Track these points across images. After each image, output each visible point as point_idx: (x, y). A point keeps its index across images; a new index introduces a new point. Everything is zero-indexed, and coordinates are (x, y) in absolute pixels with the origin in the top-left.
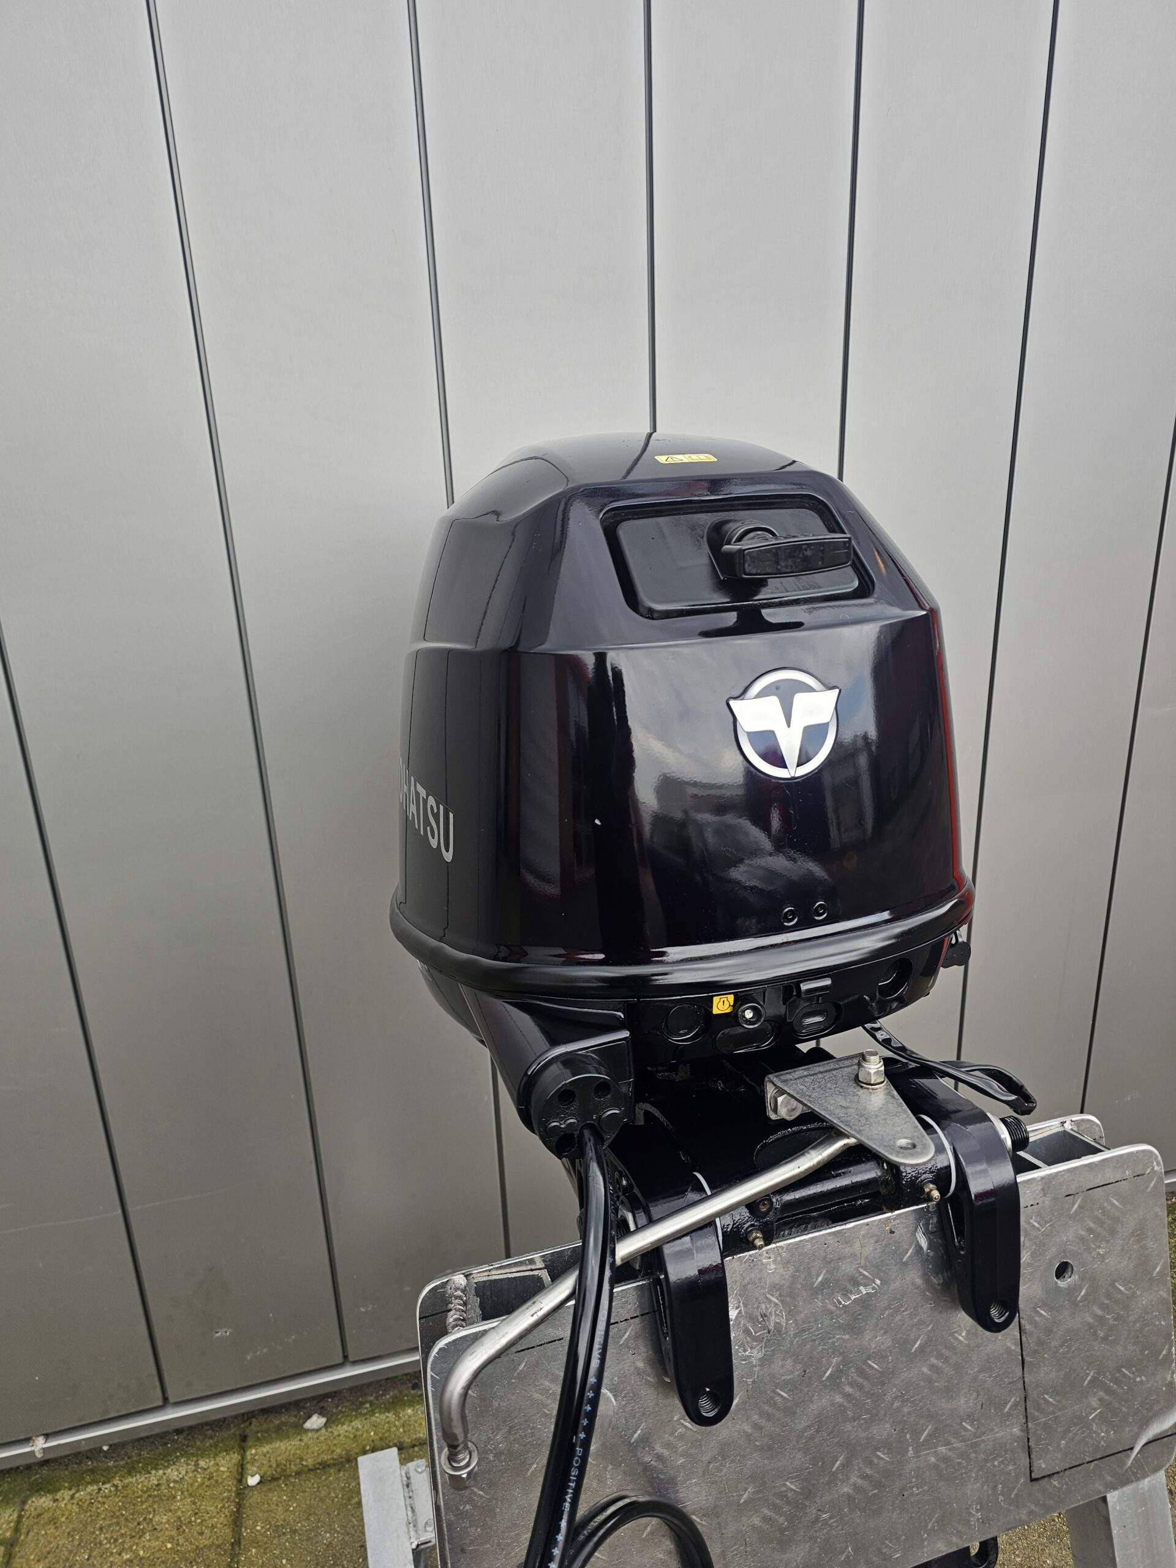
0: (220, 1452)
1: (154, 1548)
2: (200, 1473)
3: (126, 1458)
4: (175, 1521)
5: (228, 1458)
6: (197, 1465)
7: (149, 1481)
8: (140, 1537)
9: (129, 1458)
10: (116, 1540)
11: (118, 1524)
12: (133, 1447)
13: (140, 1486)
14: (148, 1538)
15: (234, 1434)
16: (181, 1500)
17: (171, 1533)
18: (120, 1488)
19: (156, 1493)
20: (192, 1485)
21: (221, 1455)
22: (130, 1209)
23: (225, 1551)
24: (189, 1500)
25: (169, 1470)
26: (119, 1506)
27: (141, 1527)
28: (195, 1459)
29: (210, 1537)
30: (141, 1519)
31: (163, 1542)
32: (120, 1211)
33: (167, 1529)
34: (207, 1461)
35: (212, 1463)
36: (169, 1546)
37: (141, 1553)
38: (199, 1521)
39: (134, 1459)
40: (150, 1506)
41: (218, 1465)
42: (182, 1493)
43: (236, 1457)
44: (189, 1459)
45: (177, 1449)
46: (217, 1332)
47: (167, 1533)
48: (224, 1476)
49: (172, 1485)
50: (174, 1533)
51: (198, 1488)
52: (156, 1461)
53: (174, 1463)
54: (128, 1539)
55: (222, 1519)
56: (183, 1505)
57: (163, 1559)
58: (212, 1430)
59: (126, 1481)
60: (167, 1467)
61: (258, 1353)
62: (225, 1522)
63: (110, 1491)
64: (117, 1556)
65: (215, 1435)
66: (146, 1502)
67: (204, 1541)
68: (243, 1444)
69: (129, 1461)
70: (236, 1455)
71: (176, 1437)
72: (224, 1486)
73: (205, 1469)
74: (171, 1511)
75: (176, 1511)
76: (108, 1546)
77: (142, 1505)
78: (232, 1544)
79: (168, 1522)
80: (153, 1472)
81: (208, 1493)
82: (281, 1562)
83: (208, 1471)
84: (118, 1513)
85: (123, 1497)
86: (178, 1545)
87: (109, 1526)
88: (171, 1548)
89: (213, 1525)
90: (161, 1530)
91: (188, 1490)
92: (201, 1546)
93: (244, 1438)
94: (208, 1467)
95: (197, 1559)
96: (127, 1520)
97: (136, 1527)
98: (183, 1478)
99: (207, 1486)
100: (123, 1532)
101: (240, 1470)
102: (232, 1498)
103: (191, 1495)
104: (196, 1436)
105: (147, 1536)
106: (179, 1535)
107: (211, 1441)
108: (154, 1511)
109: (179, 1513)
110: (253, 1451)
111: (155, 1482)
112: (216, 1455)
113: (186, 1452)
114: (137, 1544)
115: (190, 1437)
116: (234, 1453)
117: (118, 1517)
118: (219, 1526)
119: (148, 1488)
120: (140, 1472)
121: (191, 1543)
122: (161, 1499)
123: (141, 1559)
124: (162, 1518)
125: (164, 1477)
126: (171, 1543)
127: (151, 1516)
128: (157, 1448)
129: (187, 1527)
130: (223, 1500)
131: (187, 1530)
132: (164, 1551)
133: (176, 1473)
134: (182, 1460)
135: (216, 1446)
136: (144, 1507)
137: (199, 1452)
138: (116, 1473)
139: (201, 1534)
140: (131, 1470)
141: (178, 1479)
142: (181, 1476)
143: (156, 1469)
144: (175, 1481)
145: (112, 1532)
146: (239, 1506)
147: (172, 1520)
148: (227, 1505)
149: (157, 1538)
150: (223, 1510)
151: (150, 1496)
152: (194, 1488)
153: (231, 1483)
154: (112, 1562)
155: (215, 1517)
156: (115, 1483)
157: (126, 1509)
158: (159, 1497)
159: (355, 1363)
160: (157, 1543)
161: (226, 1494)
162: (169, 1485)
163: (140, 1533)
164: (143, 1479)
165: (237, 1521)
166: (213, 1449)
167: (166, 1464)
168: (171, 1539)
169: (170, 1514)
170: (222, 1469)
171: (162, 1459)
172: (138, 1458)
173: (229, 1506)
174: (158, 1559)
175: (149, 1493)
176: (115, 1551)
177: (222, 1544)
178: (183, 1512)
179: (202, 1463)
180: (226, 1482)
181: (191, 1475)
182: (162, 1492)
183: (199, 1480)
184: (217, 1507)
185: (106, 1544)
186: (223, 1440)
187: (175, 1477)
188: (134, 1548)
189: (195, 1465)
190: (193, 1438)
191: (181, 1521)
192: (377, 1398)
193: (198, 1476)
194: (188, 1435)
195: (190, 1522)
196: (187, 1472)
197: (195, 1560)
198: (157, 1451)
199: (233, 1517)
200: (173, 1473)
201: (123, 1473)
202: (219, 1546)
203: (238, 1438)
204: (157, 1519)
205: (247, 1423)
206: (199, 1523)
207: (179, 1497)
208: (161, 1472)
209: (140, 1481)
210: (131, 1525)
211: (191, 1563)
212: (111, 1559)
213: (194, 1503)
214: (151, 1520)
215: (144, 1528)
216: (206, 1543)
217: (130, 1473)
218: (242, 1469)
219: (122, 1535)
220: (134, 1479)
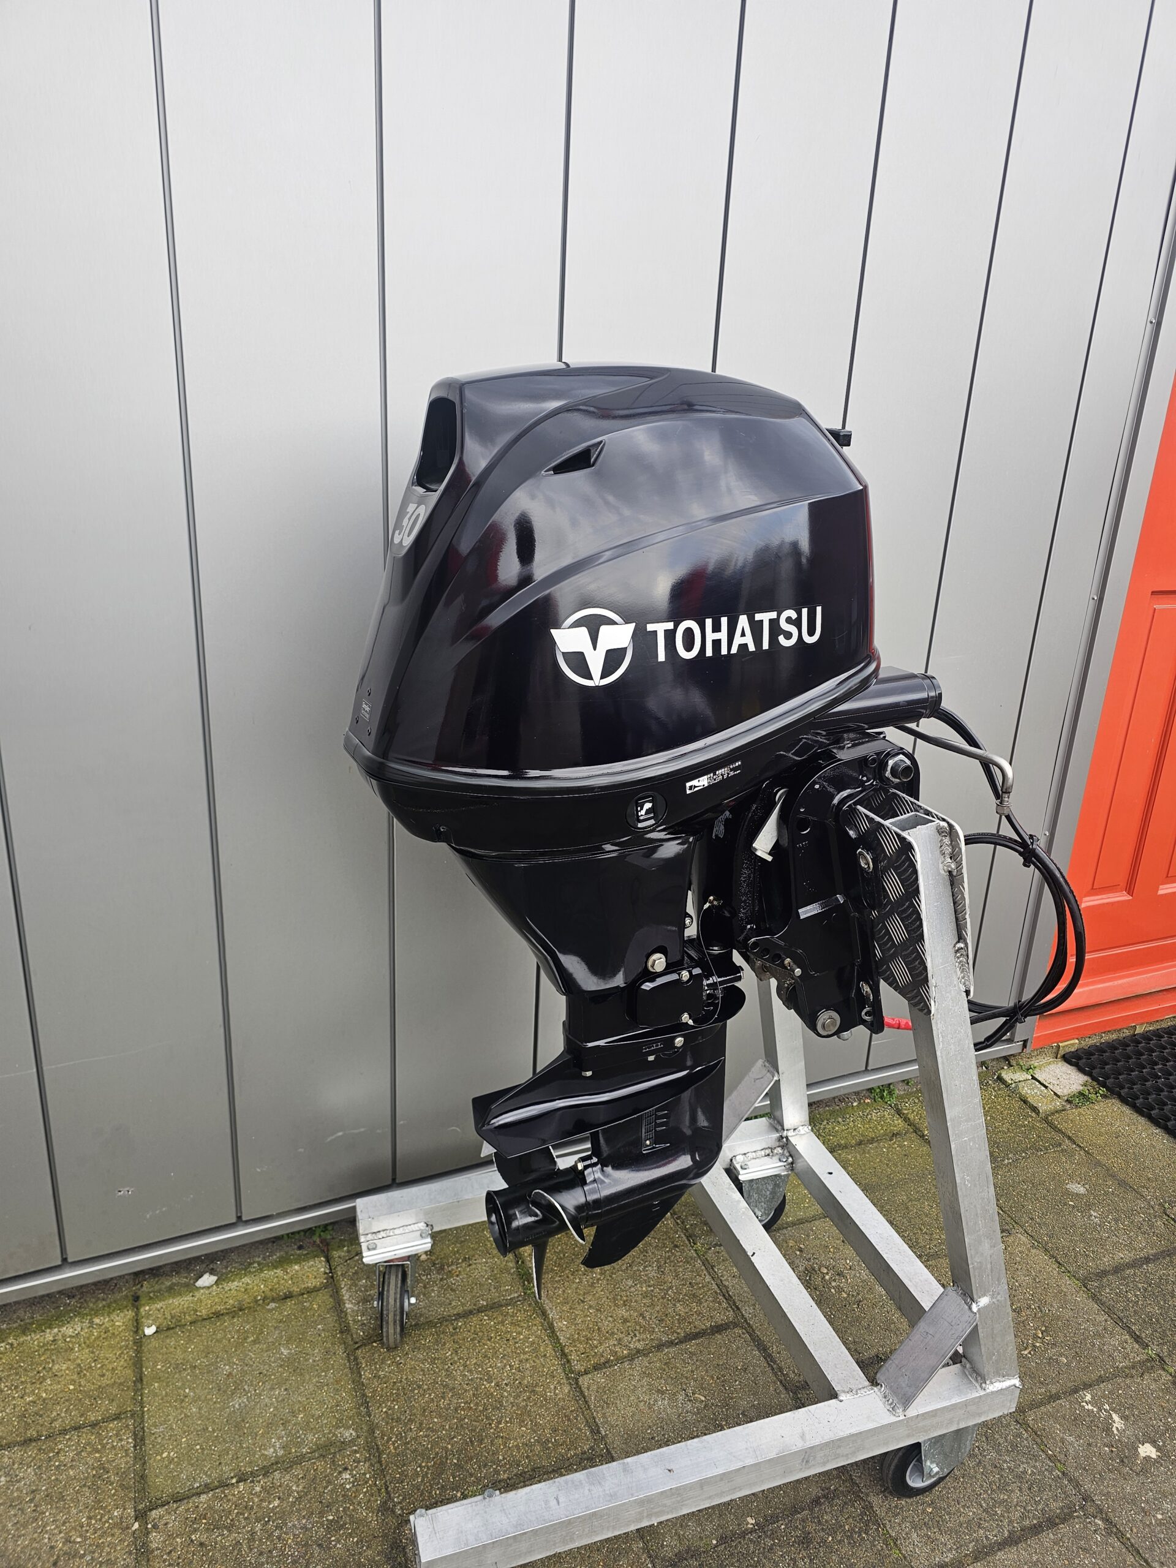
0: (113, 1311)
1: (57, 1390)
2: (95, 1329)
3: (19, 1321)
4: (74, 1368)
5: (122, 1315)
6: (91, 1322)
7: (45, 1338)
8: (41, 1383)
9: (21, 1321)
10: (16, 1387)
11: (17, 1374)
12: (25, 1312)
13: (36, 1343)
14: (49, 1383)
15: (126, 1296)
16: (79, 1351)
17: (72, 1377)
18: (15, 1345)
19: (52, 1347)
20: (88, 1338)
21: (115, 1313)
22: (45, 1068)
23: (128, 1388)
24: (87, 1351)
25: (65, 1328)
26: (16, 1360)
27: (42, 1375)
28: (89, 1317)
29: (112, 1378)
30: (40, 1369)
31: (65, 1385)
32: (35, 1070)
33: (67, 1374)
34: (102, 1318)
35: (107, 1319)
36: (72, 1387)
37: (44, 1395)
38: (99, 1366)
39: (28, 1321)
40: (48, 1358)
41: (112, 1321)
42: (79, 1345)
43: (130, 1314)
44: (83, 1318)
45: (70, 1310)
46: (120, 1191)
47: (68, 1378)
48: (120, 1330)
49: (68, 1340)
50: (75, 1377)
51: (94, 1340)
52: (49, 1322)
53: (68, 1322)
54: (28, 1386)
55: (122, 1363)
56: (82, 1355)
57: (67, 1398)
58: (104, 1293)
59: (22, 1339)
60: (63, 1326)
61: (158, 1212)
62: (125, 1365)
63: (6, 1348)
64: (19, 1399)
65: (108, 1297)
66: (43, 1354)
67: (105, 1381)
68: (136, 1303)
69: (22, 1323)
70: (130, 1312)
71: (68, 1301)
72: (121, 1338)
73: (101, 1325)
74: (70, 1360)
75: (75, 1360)
76: (9, 1392)
77: (40, 1357)
78: (134, 1382)
79: (68, 1368)
80: (48, 1331)
81: (105, 1344)
82: (184, 1391)
83: (104, 1326)
84: (15, 1366)
85: (19, 1352)
86: (80, 1386)
87: (9, 1376)
88: (74, 1389)
89: (113, 1368)
90: (62, 1376)
91: (85, 1343)
92: (104, 1385)
93: (136, 1299)
94: (103, 1324)
95: (101, 1396)
96: (25, 1370)
97: (36, 1375)
98: (79, 1333)
99: (103, 1338)
100: (23, 1380)
101: (135, 1324)
102: (130, 1346)
103: (88, 1346)
104: (88, 1299)
105: (49, 1381)
106: (80, 1378)
107: (104, 1303)
108: (53, 1361)
109: (79, 1361)
110: (147, 1308)
111: (51, 1338)
112: (109, 1314)
113: (79, 1313)
114: (39, 1388)
115: (82, 1300)
116: (128, 1310)
117: (16, 1369)
118: (119, 1368)
119: (44, 1344)
120: (35, 1332)
121: (93, 1384)
122: (58, 1352)
123: (44, 1400)
124: (61, 1366)
125: (59, 1334)
126: (73, 1385)
127: (50, 1366)
128: (49, 1311)
129: (87, 1371)
130: (121, 1348)
131: (88, 1374)
132: (66, 1392)
133: (71, 1330)
134: (76, 1320)
135: (109, 1307)
136: (42, 1358)
137: (93, 1312)
138: (10, 1334)
139: (103, 1375)
140: (25, 1330)
141: (73, 1335)
142: (76, 1332)
143: (50, 1327)
144: (70, 1336)
145: (12, 1381)
146: (139, 1352)
147: (72, 1367)
148: (125, 1352)
149: (59, 1382)
150: (122, 1355)
151: (48, 1350)
152: (91, 1341)
153: (129, 1336)
154: (15, 1404)
155: (115, 1362)
156: (10, 1342)
157: (24, 1362)
158: (56, 1349)
159: (248, 1222)
160: (59, 1386)
161: (123, 1343)
162: (65, 1340)
163: (41, 1380)
164: (38, 1336)
165: (138, 1363)
166: (106, 1308)
167: (60, 1324)
168: (73, 1382)
169: (69, 1362)
170: (117, 1324)
171: (56, 1320)
172: (31, 1320)
173: (127, 1352)
174: (61, 1398)
175: (46, 1348)
176: (16, 1395)
177: (124, 1382)
178: (82, 1360)
179: (97, 1320)
180: (122, 1334)
181: (86, 1330)
182: (59, 1346)
183: (95, 1334)
184: (116, 1354)
185: (7, 1391)
186: (115, 1301)
187: (70, 1334)
188: (37, 1391)
189: (89, 1323)
190: (85, 1300)
191: (81, 1368)
192: (264, 1259)
193: (95, 1331)
194: (80, 1299)
195: (91, 1367)
196: (82, 1329)
197: (98, 1397)
198: (50, 1314)
199: (132, 1361)
200: (67, 1330)
201: (17, 1333)
202: (121, 1384)
203: (131, 1298)
204: (56, 1367)
205: (139, 1286)
206: (99, 1368)
207: (76, 1349)
208: (56, 1330)
209: (34, 1339)
210: (30, 1374)
211: (95, 1399)
212: (14, 1402)
213: (93, 1352)
214: (51, 1369)
215: (44, 1375)
216: (108, 1382)
217: (24, 1333)
218: (137, 1323)
219: (22, 1382)
220: (29, 1337)
